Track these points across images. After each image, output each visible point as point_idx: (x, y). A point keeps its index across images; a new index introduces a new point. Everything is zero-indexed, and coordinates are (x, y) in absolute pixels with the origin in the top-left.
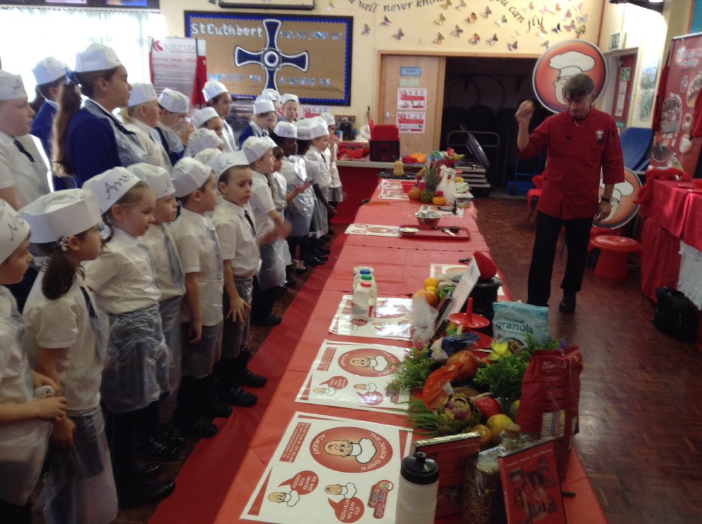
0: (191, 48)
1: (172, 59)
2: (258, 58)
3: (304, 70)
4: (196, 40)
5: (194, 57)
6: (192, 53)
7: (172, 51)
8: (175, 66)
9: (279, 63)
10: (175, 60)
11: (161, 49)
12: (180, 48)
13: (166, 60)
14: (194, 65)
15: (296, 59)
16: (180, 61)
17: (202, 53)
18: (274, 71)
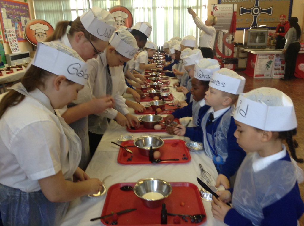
0: (230, 8)
1: (222, 14)
2: (250, 11)
3: (270, 15)
4: (233, 4)
5: (232, 12)
6: (231, 10)
7: (222, 10)
8: (223, 17)
9: (259, 13)
10: (223, 14)
11: (217, 10)
12: (226, 9)
13: (219, 14)
14: (231, 16)
15: (267, 10)
16: (225, 14)
17: (235, 10)
18: (257, 16)
